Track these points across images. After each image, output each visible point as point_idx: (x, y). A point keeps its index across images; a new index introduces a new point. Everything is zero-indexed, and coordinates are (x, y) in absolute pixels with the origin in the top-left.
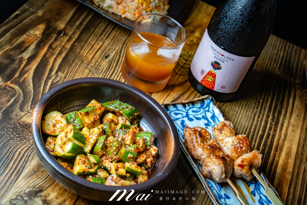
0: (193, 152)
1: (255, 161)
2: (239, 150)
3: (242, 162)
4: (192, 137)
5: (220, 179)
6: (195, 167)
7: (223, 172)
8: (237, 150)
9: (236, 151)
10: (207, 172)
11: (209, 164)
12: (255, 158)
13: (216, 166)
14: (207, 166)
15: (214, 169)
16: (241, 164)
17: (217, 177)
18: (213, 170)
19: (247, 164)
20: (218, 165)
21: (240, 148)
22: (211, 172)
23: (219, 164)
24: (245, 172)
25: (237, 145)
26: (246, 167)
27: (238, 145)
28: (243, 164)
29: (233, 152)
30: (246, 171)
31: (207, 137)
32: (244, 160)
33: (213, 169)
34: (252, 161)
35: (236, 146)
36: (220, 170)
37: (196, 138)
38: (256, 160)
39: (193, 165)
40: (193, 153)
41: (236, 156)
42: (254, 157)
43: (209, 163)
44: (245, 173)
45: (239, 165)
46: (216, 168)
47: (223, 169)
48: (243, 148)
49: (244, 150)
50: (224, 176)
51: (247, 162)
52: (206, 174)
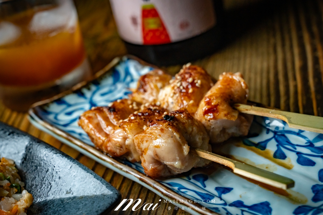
0: (108, 145)
1: (233, 90)
2: (190, 91)
3: (208, 103)
4: (95, 121)
5: (183, 160)
6: (127, 172)
7: (178, 142)
8: (187, 92)
9: (185, 96)
10: (152, 163)
11: (144, 145)
12: (228, 84)
13: (156, 138)
14: (143, 152)
15: (157, 147)
16: (209, 107)
17: (175, 160)
18: (158, 151)
19: (219, 101)
20: (162, 134)
21: (190, 86)
22: (157, 158)
23: (162, 130)
24: (226, 115)
25: (181, 85)
26: (220, 107)
27: (185, 84)
28: (212, 106)
29: (182, 101)
30: (225, 112)
31: (131, 107)
32: (210, 99)
33: (156, 149)
34: (227, 91)
35: (181, 88)
36: (170, 140)
37: (106, 119)
38: (233, 86)
39: (121, 169)
40: (110, 146)
41: (191, 102)
42: (226, 84)
43: (142, 142)
44: (225, 118)
45: (206, 112)
46: (159, 142)
47: (175, 136)
48: (197, 82)
49: (202, 85)
50: (186, 149)
51: (217, 98)
52: (153, 170)
